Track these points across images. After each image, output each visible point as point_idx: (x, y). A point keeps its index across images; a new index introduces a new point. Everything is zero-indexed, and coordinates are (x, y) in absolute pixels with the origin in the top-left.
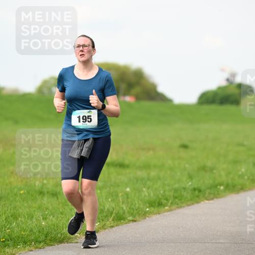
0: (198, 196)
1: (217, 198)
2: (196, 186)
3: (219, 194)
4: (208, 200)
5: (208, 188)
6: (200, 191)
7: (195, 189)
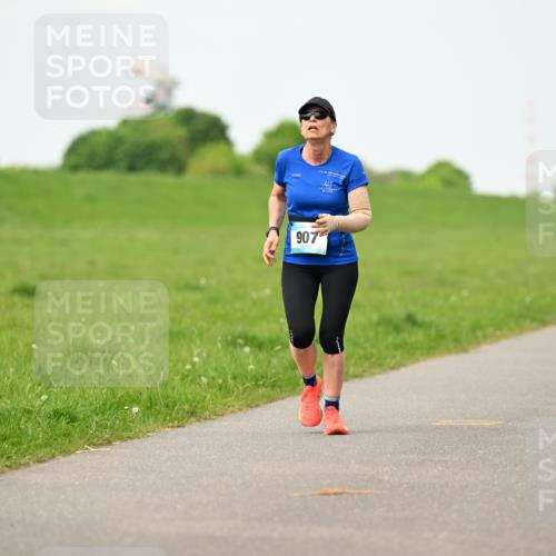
0: (67, 435)
1: (122, 439)
2: (60, 406)
3: (126, 429)
4: (95, 445)
5: (95, 412)
6: (73, 420)
7: (57, 415)
